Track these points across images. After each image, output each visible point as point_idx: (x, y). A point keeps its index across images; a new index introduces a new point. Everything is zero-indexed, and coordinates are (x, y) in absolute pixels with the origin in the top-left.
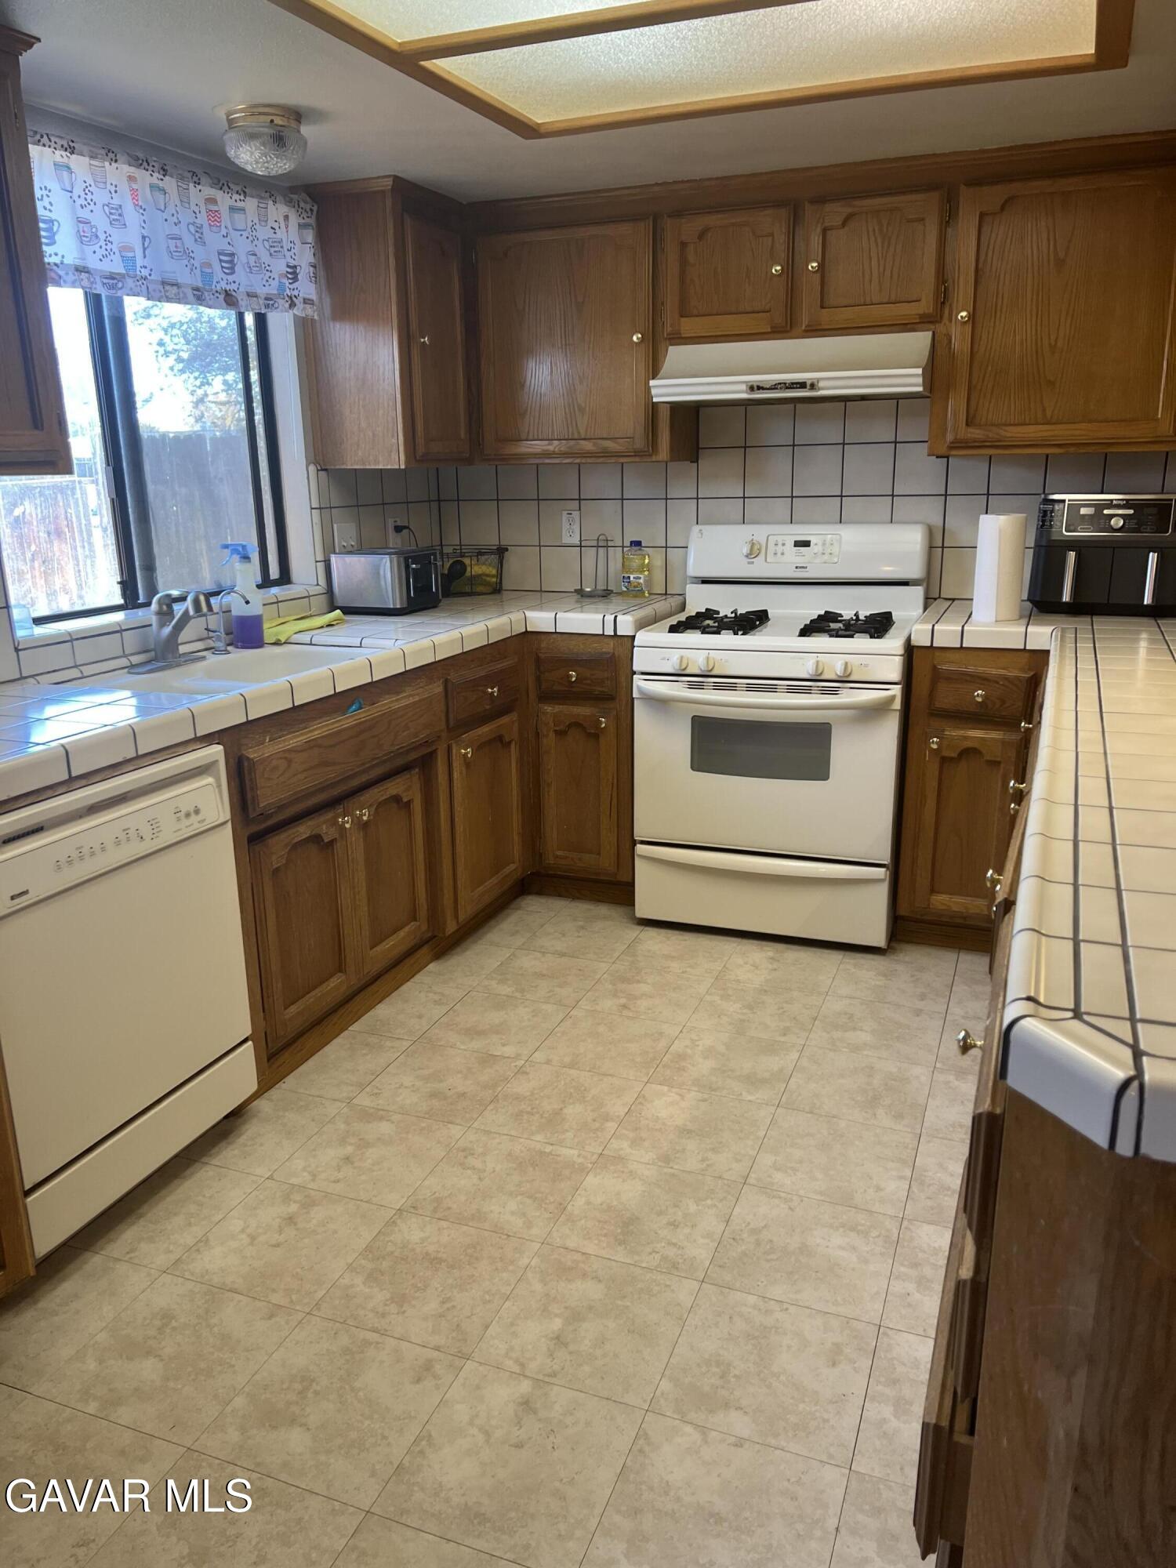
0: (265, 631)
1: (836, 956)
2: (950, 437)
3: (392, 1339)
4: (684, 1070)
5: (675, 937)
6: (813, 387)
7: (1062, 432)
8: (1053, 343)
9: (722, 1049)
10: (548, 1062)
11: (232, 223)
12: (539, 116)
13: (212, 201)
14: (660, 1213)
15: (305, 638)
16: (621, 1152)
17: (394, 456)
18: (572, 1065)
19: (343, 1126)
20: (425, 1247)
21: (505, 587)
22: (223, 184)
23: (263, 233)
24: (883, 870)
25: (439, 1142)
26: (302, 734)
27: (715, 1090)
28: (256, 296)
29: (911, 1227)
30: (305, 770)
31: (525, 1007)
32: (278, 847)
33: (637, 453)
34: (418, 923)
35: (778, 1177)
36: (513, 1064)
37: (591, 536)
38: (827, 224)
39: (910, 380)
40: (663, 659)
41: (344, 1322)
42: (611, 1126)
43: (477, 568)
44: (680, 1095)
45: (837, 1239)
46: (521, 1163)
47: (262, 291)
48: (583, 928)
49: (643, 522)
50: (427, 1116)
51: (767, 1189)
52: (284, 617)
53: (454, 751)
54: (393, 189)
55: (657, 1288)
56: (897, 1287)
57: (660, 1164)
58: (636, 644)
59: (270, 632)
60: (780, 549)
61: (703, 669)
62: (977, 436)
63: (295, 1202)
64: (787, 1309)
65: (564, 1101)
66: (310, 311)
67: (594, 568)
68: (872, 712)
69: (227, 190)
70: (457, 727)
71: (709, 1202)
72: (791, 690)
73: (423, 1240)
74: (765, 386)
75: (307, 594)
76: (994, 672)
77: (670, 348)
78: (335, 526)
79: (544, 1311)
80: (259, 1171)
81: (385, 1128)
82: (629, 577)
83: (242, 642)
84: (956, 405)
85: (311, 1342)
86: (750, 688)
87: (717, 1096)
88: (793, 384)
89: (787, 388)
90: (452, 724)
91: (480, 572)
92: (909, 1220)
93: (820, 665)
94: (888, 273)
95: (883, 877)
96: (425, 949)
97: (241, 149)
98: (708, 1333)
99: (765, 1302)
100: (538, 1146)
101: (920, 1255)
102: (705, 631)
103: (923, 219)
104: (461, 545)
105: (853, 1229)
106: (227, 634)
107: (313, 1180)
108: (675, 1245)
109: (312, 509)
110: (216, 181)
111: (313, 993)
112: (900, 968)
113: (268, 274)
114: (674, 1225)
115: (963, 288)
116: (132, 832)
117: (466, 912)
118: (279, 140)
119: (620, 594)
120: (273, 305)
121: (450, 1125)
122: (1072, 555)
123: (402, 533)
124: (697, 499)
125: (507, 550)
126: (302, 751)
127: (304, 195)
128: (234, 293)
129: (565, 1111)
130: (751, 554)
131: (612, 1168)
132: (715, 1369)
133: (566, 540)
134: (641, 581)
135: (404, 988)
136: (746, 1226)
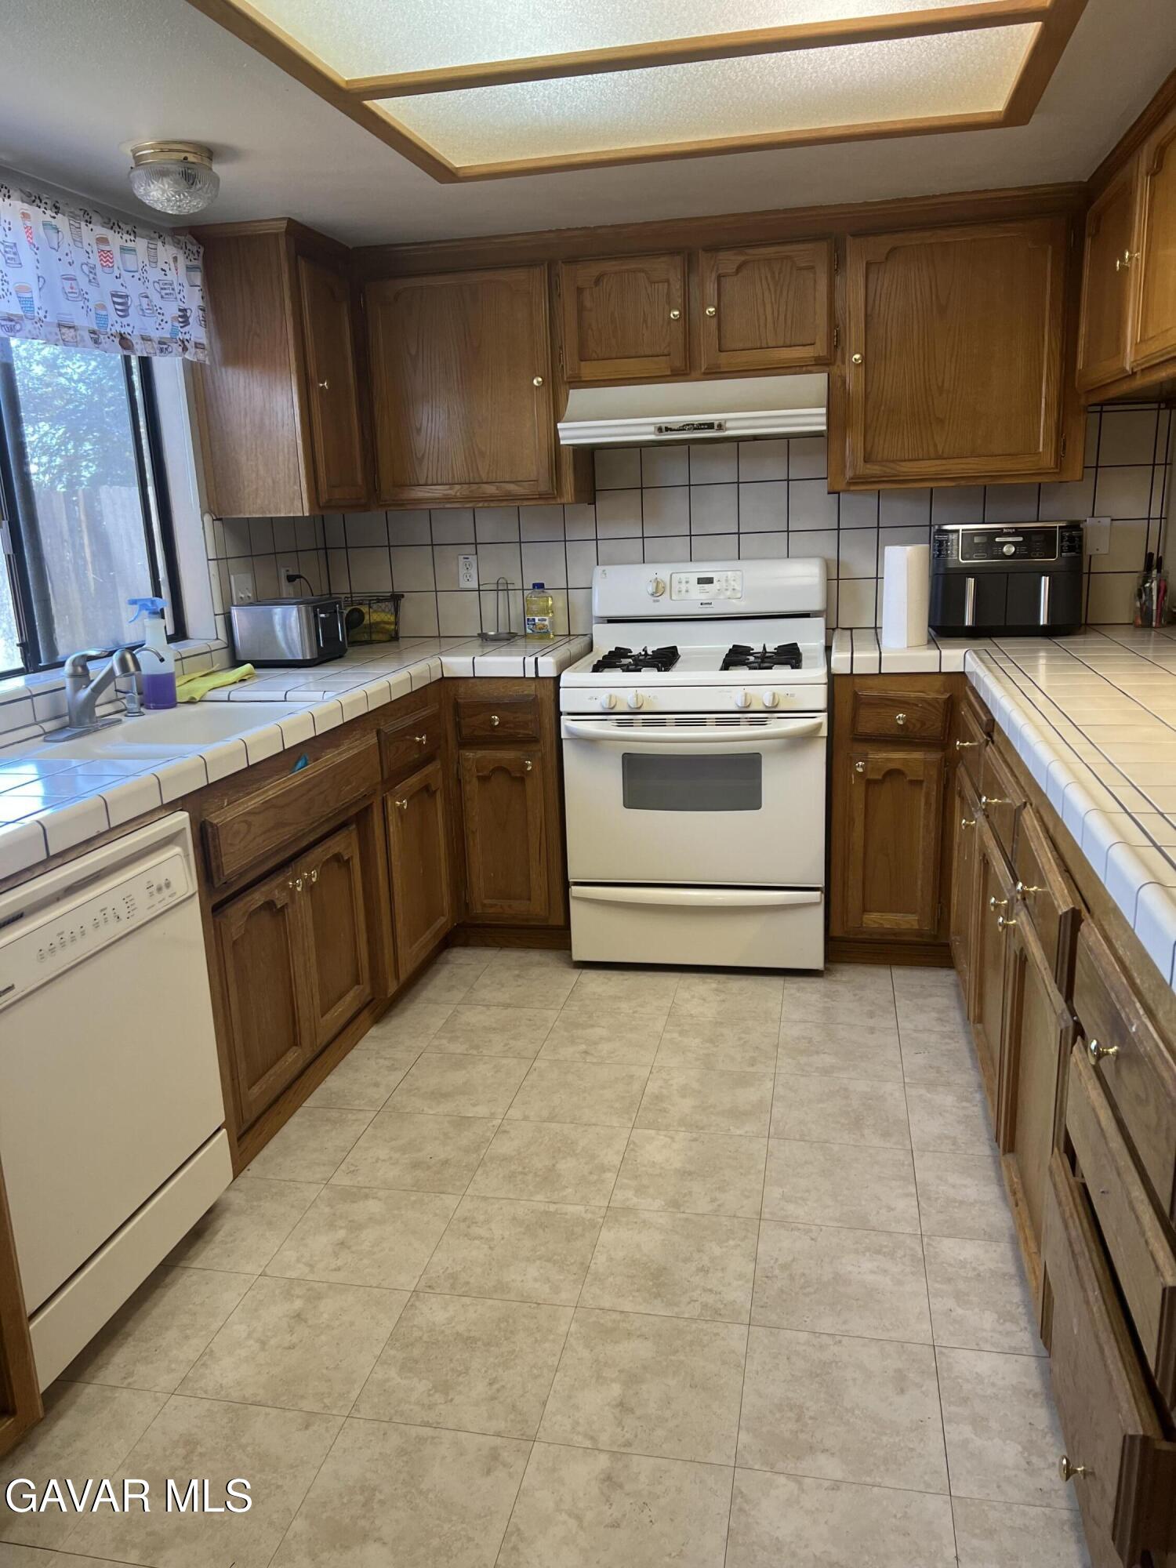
0: (177, 689)
1: (777, 982)
2: (849, 474)
3: (447, 1431)
4: (665, 1111)
5: (615, 976)
6: (720, 427)
7: (957, 467)
8: (940, 384)
9: (695, 1085)
10: (526, 1118)
11: (124, 263)
12: (457, 160)
13: (102, 240)
14: (686, 1260)
15: (222, 694)
16: (627, 1203)
17: (297, 503)
18: (551, 1118)
19: (327, 1210)
20: (454, 1327)
21: (401, 634)
22: (114, 224)
23: (154, 274)
24: (818, 893)
25: (436, 1215)
26: (258, 795)
27: (702, 1128)
28: (150, 340)
29: (931, 1242)
30: (265, 833)
31: (485, 1063)
32: (237, 913)
33: (542, 497)
34: (361, 987)
35: (791, 1208)
36: (491, 1124)
37: (490, 577)
38: (720, 272)
39: (814, 419)
40: (591, 698)
41: (390, 1421)
42: (610, 1176)
43: (377, 616)
44: (669, 1137)
45: (867, 1265)
46: (528, 1226)
47: (156, 335)
48: (518, 976)
49: (543, 564)
50: (415, 1189)
51: (783, 1223)
52: (189, 673)
53: (389, 803)
54: (288, 232)
55: (706, 1338)
56: (938, 1305)
57: (670, 1210)
58: (561, 685)
59: (182, 691)
60: (684, 587)
61: (632, 706)
62: (874, 472)
63: (298, 1297)
64: (840, 1342)
65: (554, 1157)
66: (201, 356)
67: (495, 612)
68: (799, 741)
69: (118, 230)
70: (392, 779)
71: (731, 1243)
72: (720, 723)
73: (450, 1320)
74: (673, 427)
75: (208, 650)
76: (913, 695)
77: (571, 391)
78: (232, 577)
79: (598, 1378)
80: (249, 1268)
81: (374, 1207)
82: (534, 620)
83: (154, 702)
84: (853, 443)
85: (360, 1448)
86: (679, 723)
87: (706, 1134)
88: (701, 424)
89: (695, 429)
90: (386, 776)
91: (378, 620)
92: (929, 1237)
93: (749, 698)
94: (782, 317)
95: (818, 900)
96: (365, 1013)
97: (152, 186)
98: (771, 1377)
99: (819, 1337)
100: (542, 1207)
101: (950, 1269)
102: (627, 669)
103: (813, 268)
104: (351, 593)
105: (878, 1252)
106: (139, 694)
107: (312, 1271)
108: (711, 1290)
109: (209, 560)
110: (106, 221)
111: (272, 1071)
112: (840, 988)
113: (161, 317)
114: (703, 1270)
115: (855, 332)
116: (109, 911)
117: (406, 969)
118: (189, 177)
119: (526, 636)
120: (166, 349)
121: (442, 1196)
122: (971, 582)
123: (295, 583)
124: (597, 540)
125: (403, 596)
126: (259, 813)
127: (189, 236)
128: (129, 337)
129: (558, 1166)
130: (656, 593)
131: (624, 1220)
132: (790, 1414)
133: (464, 585)
134: (547, 623)
135: (349, 1056)
136: (775, 1263)
